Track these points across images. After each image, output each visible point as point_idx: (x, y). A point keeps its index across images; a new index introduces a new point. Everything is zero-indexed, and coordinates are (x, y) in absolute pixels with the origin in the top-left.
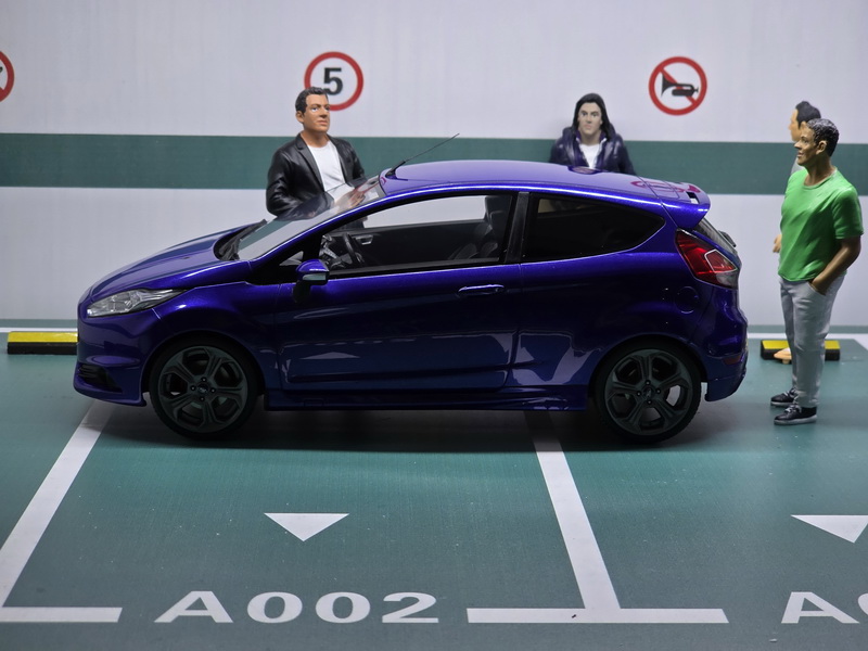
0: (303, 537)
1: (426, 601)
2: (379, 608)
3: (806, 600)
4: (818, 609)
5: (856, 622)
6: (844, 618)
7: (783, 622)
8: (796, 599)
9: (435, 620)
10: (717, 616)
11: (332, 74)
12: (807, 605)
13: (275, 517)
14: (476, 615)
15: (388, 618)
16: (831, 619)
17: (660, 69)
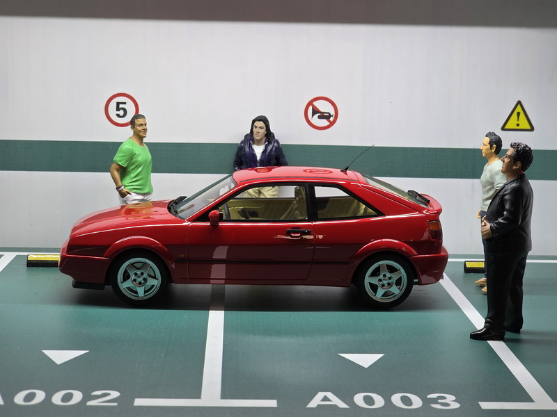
0: (59, 362)
1: (115, 394)
2: (87, 397)
3: (325, 396)
4: (330, 400)
5: (348, 407)
6: (342, 405)
7: (308, 406)
8: (321, 395)
9: (115, 404)
10: (273, 403)
11: (121, 106)
12: (325, 399)
13: (46, 352)
14: (139, 402)
15: (89, 403)
16: (335, 406)
17: (310, 103)
